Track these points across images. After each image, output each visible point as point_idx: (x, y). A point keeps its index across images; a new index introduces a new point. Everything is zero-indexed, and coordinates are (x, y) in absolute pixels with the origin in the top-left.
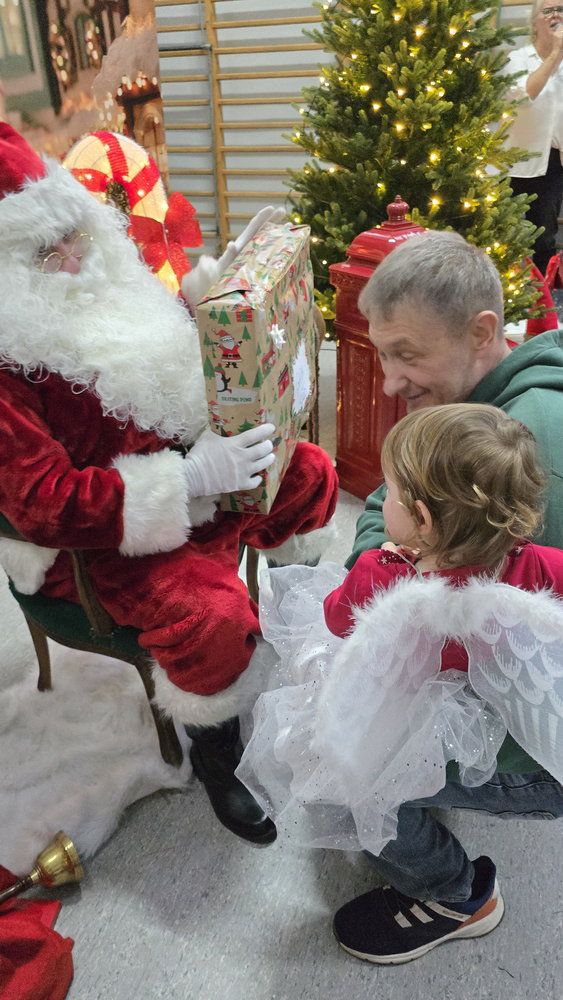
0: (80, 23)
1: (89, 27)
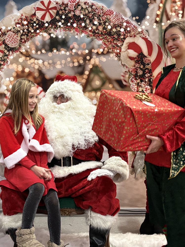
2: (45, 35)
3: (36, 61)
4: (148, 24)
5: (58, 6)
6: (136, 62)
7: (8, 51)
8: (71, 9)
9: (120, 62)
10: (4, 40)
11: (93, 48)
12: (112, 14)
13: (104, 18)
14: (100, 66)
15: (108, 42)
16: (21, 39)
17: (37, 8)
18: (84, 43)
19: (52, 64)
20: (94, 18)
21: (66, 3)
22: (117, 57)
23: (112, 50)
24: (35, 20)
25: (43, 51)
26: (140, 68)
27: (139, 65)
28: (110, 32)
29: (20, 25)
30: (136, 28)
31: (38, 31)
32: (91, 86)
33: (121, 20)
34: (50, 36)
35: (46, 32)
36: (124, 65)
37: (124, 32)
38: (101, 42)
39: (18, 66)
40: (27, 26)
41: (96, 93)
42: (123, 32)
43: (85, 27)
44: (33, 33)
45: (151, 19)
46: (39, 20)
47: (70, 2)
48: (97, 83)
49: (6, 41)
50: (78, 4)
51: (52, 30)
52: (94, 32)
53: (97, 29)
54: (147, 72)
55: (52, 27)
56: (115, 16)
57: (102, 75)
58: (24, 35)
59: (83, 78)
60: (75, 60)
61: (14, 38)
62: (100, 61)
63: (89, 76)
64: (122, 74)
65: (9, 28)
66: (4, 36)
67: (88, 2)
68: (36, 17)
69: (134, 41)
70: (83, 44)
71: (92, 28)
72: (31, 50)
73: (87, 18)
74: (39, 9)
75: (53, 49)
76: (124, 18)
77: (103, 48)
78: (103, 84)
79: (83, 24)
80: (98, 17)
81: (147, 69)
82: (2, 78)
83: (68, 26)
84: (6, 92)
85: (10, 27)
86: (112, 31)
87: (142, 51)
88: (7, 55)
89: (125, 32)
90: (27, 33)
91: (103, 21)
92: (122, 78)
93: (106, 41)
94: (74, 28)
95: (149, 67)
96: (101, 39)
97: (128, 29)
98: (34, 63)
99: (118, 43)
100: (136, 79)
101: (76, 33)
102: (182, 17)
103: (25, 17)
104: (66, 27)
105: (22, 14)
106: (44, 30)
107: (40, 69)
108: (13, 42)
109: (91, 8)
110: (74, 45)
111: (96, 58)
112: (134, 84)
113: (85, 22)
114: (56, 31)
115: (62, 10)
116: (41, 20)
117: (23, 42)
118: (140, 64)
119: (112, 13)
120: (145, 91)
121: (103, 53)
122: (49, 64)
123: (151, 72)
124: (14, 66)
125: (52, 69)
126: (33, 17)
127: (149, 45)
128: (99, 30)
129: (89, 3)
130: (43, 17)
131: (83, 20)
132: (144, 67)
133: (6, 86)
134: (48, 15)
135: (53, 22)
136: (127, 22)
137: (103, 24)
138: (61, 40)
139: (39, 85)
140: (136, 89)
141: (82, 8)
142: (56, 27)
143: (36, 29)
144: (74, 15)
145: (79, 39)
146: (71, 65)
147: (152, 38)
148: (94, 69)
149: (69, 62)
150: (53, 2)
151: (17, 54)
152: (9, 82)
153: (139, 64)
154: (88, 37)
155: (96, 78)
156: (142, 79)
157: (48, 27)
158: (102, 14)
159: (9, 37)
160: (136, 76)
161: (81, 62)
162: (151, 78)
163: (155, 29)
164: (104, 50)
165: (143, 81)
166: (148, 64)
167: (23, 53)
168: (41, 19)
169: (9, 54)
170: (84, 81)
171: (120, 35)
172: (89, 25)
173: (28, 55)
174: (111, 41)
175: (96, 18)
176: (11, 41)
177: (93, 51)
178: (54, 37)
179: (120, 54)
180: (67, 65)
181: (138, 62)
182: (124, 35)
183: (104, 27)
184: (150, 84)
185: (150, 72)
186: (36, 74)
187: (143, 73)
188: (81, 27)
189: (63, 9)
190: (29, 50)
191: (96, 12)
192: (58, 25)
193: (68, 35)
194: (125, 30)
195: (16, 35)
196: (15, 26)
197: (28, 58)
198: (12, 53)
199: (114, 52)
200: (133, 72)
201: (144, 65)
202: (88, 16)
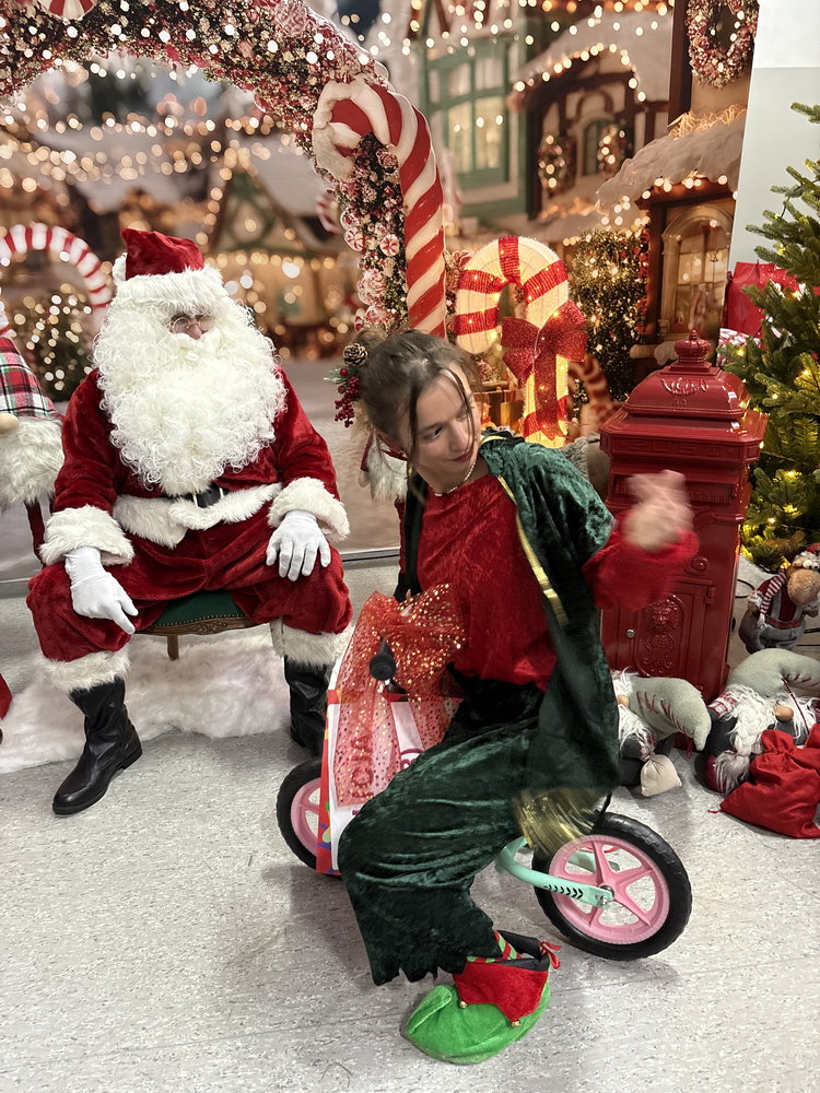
0: (593, 130)
1: (609, 132)
2: (73, 66)
3: (54, 155)
4: (387, 42)
6: (356, 163)
9: (312, 160)
11: (228, 115)
13: (254, 16)
14: (255, 172)
15: (272, 95)
18: (200, 98)
19: (108, 166)
20: (222, 15)
22: (301, 145)
23: (287, 123)
24: (31, 13)
25: (74, 123)
26: (368, 180)
27: (365, 171)
28: (276, 64)
30: (352, 53)
31: (47, 54)
32: (232, 234)
33: (306, 23)
34: (90, 72)
35: (74, 56)
36: (323, 172)
37: (319, 65)
38: (250, 96)
40: (6, 36)
41: (249, 257)
42: (314, 65)
43: (198, 45)
44: (30, 59)
45: (394, 25)
46: (43, 14)
48: (250, 225)
51: (93, 49)
52: (226, 62)
53: (235, 52)
54: (388, 195)
55: (91, 40)
56: (287, 10)
57: (263, 202)
59: (209, 212)
60: (178, 154)
62: (253, 158)
63: (223, 203)
64: (320, 199)
69: (347, 96)
70: (197, 101)
71: (219, 47)
72: (33, 119)
73: (201, 12)
75: (105, 115)
76: (316, 18)
77: (259, 115)
78: (268, 228)
79: (191, 35)
80: (237, 11)
81: (388, 183)
83: (142, 38)
86: (280, 61)
87: (372, 128)
89: (321, 66)
90: (11, 60)
91: (252, 26)
92: (320, 210)
93: (265, 92)
94: (162, 47)
95: (394, 177)
96: (250, 87)
97: (330, 56)
98: (48, 161)
99: (301, 101)
100: (358, 215)
101: (171, 63)
102: (485, 22)
104: (137, 43)
106: (66, 49)
107: (71, 182)
110: (168, 105)
111: (241, 146)
112: (355, 230)
113: (196, 26)
114: (107, 57)
116: (51, 15)
117: (1, 91)
118: (369, 168)
120: (386, 248)
121: (258, 133)
122: (96, 163)
123: (398, 192)
125: (108, 182)
127: (392, 107)
128: (241, 55)
131: (189, 19)
132: (380, 178)
135: (94, 23)
136: (326, 33)
137: (251, 35)
138: (124, 86)
139: (74, 231)
140: (360, 242)
142: (105, 41)
143: (37, 47)
145: (182, 83)
146: (166, 168)
147: (401, 86)
148: (236, 181)
149: (159, 161)
153: (366, 168)
154: (209, 76)
155: (246, 210)
156: (374, 213)
157: (77, 38)
160: (358, 204)
161: (197, 159)
162: (401, 213)
163: (406, 58)
164: (261, 122)
165: (378, 220)
166: (391, 171)
167: (9, 129)
168: (51, 9)
170: (210, 220)
171: (306, 71)
172: (208, 37)
173: (25, 136)
174: (280, 92)
175: (229, 13)
177: (229, 123)
178: (103, 74)
179: (310, 137)
180: (155, 169)
181: (364, 162)
182: (320, 75)
183: (257, 46)
184: (397, 228)
185: (397, 194)
186: (62, 198)
187: (377, 196)
188: (186, 44)
190: (27, 120)
192: (111, 35)
193: (145, 70)
194: (320, 60)
197: (28, 146)
199: (293, 131)
200: (350, 193)
201: (380, 171)
202: (203, 7)
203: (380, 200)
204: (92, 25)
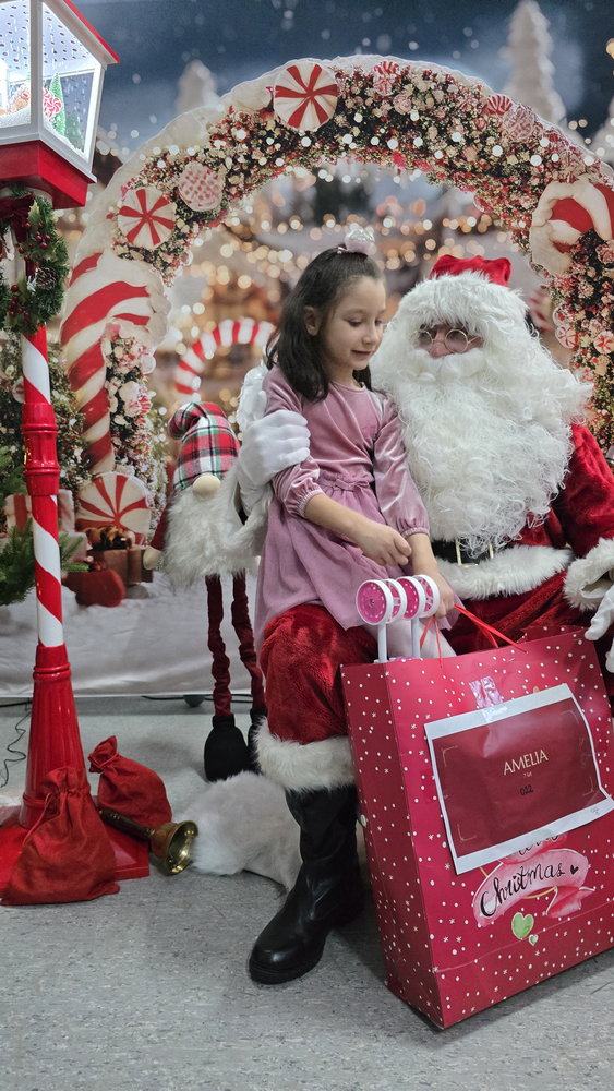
2: (302, 172)
3: (273, 254)
5: (342, 85)
6: (574, 258)
7: (187, 223)
8: (383, 94)
9: (527, 257)
10: (176, 188)
11: (446, 215)
12: (508, 109)
13: (482, 124)
15: (493, 195)
16: (229, 185)
17: (278, 88)
18: (421, 200)
20: (450, 123)
21: (365, 73)
22: (517, 242)
23: (505, 222)
24: (270, 126)
25: (296, 224)
26: (586, 275)
27: (584, 267)
28: (499, 167)
29: (224, 143)
30: (577, 155)
31: (279, 162)
33: (533, 129)
34: (318, 178)
35: (305, 163)
36: (538, 268)
37: (542, 166)
38: (470, 196)
39: (217, 267)
40: (245, 147)
42: (538, 167)
43: (425, 151)
44: (264, 167)
46: (282, 127)
47: (381, 72)
49: (182, 192)
50: (403, 76)
51: (323, 157)
52: (451, 166)
53: (460, 156)
54: (606, 291)
55: (322, 149)
56: (514, 116)
58: (237, 173)
60: (392, 253)
61: (206, 181)
64: (534, 296)
65: (191, 152)
66: (176, 176)
67: (434, 72)
68: (275, 117)
69: (570, 195)
70: (417, 203)
71: (444, 153)
72: (258, 220)
73: (430, 122)
74: (283, 92)
75: (326, 216)
76: (544, 124)
77: (477, 214)
79: (418, 142)
80: (466, 120)
81: (606, 279)
82: (169, 307)
83: (371, 146)
84: (181, 350)
85: (192, 146)
86: (504, 164)
87: (593, 224)
88: (184, 236)
89: (545, 168)
90: (245, 168)
91: (479, 133)
93: (486, 193)
94: (390, 154)
96: (471, 189)
97: (555, 158)
98: (266, 259)
99: (522, 201)
100: (573, 310)
103: (241, 116)
104: (366, 151)
105: (231, 108)
106: (298, 157)
107: (284, 279)
108: (204, 195)
109: (445, 90)
110: (388, 207)
111: (456, 244)
112: (568, 326)
114: (337, 163)
115: (353, 96)
116: (288, 127)
117: (231, 194)
118: (587, 263)
119: (506, 106)
120: (600, 345)
121: (475, 231)
124: (207, 269)
126: (264, 118)
128: (465, 160)
129: (435, 76)
130: (297, 117)
131: (418, 128)
132: (599, 273)
133: (182, 330)
134: (310, 112)
135: (327, 135)
136: (553, 137)
137: (479, 140)
138: (347, 190)
140: (572, 340)
141: (416, 91)
142: (335, 149)
143: (272, 155)
144: (392, 113)
145: (404, 186)
150: (328, 70)
151: (214, 234)
152: (190, 319)
153: (584, 263)
154: (432, 179)
156: (590, 309)
157: (310, 147)
158: (475, 110)
159: (191, 178)
160: (573, 300)
161: (410, 257)
164: (479, 220)
165: (594, 317)
166: (611, 266)
167: (233, 229)
168: (290, 122)
169: (190, 232)
171: (529, 173)
172: (434, 144)
173: (248, 236)
174: (500, 195)
175: (457, 121)
176: (196, 193)
177: (446, 223)
178: (329, 179)
179: (527, 234)
181: (582, 258)
182: (543, 176)
183: (483, 151)
184: (613, 325)
186: (273, 295)
187: (595, 291)
188: (413, 150)
189: (358, 92)
190: (252, 221)
191: (458, 105)
192: (342, 143)
193: (370, 175)
194: (544, 162)
195: (213, 174)
196: (209, 146)
197: (249, 246)
198: (200, 228)
199: (510, 229)
200: (565, 288)
201: (599, 268)
202: (433, 117)
203: (597, 295)
204: (326, 136)
